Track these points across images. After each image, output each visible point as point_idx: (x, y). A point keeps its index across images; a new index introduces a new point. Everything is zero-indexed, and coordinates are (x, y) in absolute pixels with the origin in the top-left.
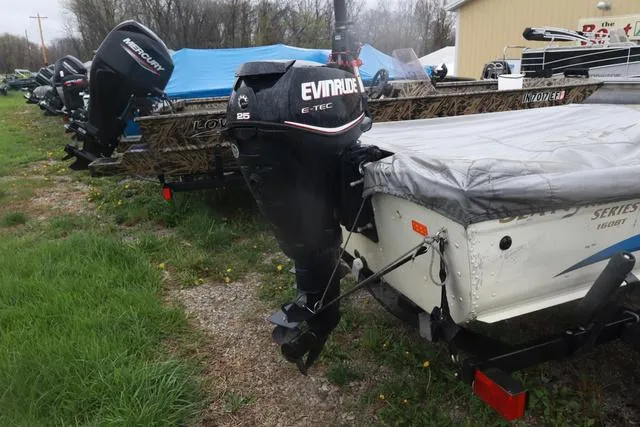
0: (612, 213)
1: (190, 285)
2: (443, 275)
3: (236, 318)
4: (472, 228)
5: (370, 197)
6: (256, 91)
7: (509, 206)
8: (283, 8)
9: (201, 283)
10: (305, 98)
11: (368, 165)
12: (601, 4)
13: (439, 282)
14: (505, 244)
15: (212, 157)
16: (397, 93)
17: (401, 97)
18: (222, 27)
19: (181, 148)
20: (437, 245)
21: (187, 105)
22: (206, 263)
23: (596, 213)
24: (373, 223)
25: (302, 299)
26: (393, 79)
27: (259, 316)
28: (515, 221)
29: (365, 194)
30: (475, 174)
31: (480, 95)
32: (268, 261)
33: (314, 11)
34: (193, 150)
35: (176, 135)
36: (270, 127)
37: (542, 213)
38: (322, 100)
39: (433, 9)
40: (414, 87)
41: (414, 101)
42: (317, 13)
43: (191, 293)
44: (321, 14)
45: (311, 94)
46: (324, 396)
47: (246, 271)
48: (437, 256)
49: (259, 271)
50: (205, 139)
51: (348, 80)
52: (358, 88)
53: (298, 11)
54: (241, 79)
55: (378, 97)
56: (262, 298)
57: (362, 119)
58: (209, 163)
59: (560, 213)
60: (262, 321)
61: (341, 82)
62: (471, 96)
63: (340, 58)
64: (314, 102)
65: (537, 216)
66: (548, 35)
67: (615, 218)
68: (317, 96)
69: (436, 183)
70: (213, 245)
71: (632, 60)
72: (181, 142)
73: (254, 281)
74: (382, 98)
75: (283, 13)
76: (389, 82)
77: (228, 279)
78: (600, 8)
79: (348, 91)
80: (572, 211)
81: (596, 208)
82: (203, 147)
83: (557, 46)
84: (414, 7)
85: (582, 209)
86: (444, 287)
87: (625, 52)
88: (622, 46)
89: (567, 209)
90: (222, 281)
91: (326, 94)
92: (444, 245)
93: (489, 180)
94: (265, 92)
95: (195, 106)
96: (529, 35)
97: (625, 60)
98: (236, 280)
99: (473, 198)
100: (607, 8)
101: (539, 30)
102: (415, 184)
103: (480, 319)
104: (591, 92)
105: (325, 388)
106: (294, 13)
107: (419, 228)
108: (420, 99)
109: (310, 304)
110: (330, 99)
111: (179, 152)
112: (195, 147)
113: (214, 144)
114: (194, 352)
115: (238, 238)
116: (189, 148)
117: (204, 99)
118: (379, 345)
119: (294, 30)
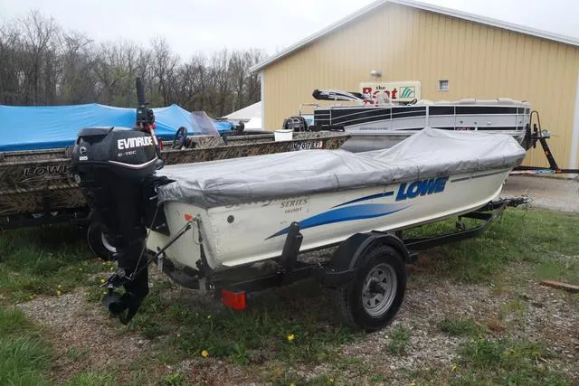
0: (292, 204)
1: (26, 300)
2: (200, 239)
3: (69, 316)
4: (211, 210)
5: (162, 205)
6: (91, 144)
7: (230, 199)
8: (93, 59)
9: (35, 298)
10: (120, 148)
11: (160, 187)
12: (374, 72)
13: (198, 242)
14: (231, 219)
15: (40, 199)
16: (194, 145)
17: (197, 148)
18: (22, 76)
19: (11, 191)
20: (196, 223)
21: (6, 156)
22: (37, 284)
23: (282, 204)
24: (166, 222)
25: (122, 273)
26: (192, 134)
27: (88, 312)
28: (234, 207)
29: (159, 203)
30: (208, 183)
31: (258, 146)
32: (93, 278)
33: (127, 64)
34: (23, 193)
35: (7, 180)
36: (99, 164)
37: (249, 203)
38: (130, 149)
39: (246, 65)
40: (207, 140)
41: (208, 150)
42: (130, 66)
43: (28, 305)
44: (134, 67)
45: (123, 146)
46: (141, 346)
47: (74, 287)
48: (197, 230)
49: (85, 285)
50: (34, 184)
51: (146, 138)
52: (153, 142)
53: (109, 63)
54: (80, 137)
55: (180, 148)
56: (89, 301)
57: (156, 161)
58: (38, 204)
59: (260, 204)
60: (91, 315)
61: (142, 139)
62: (251, 146)
63: (141, 124)
64: (125, 150)
65: (246, 205)
66: (332, 97)
67: (295, 207)
68: (127, 147)
69: (192, 189)
70: (42, 271)
71: (394, 117)
72: (12, 186)
73: (82, 292)
74: (183, 149)
75: (93, 64)
76: (188, 137)
77: (59, 292)
78: (373, 75)
79: (146, 144)
80: (267, 202)
81: (282, 201)
82: (31, 189)
83: (340, 105)
84: (228, 63)
85: (273, 202)
86: (201, 246)
87: (388, 111)
88: (386, 106)
89: (264, 201)
90: (54, 294)
91: (132, 146)
92: (199, 223)
93: (217, 185)
94: (97, 145)
95: (14, 158)
96: (317, 95)
97: (389, 117)
98: (66, 293)
99: (207, 194)
100: (378, 75)
101: (325, 92)
102: (182, 192)
103: (224, 264)
104: (343, 142)
105: (141, 342)
106: (104, 65)
107: (188, 217)
108: (210, 150)
109: (128, 275)
110: (135, 148)
111: (9, 195)
112: (24, 190)
113: (42, 188)
114: (37, 336)
115: (65, 265)
116: (19, 191)
117: (24, 152)
118: (179, 315)
119: (106, 82)
